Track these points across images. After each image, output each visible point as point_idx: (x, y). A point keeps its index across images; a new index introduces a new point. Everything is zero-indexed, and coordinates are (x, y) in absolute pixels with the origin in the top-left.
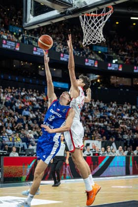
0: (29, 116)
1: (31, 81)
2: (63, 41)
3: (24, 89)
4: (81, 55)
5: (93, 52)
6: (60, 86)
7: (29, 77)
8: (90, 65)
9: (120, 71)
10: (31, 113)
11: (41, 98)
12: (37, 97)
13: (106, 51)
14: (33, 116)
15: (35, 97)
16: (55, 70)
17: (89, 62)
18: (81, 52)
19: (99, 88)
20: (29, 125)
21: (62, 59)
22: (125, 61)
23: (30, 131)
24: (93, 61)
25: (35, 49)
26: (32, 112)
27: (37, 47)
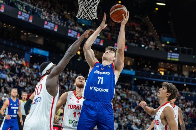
0: (6, 80)
1: (12, 44)
2: (48, 9)
3: (4, 52)
4: (65, 25)
5: (77, 24)
6: (40, 53)
7: (10, 40)
8: (73, 36)
9: (101, 46)
10: (9, 77)
11: (20, 62)
12: (16, 62)
13: (90, 25)
14: (10, 80)
15: (15, 61)
16: (37, 36)
17: (72, 33)
18: (66, 23)
19: (79, 60)
20: (5, 89)
21: (45, 26)
22: (106, 36)
23: (5, 94)
24: (76, 33)
25: (20, 13)
26: (10, 75)
27: (22, 11)
